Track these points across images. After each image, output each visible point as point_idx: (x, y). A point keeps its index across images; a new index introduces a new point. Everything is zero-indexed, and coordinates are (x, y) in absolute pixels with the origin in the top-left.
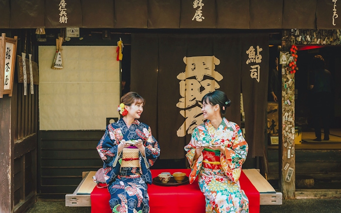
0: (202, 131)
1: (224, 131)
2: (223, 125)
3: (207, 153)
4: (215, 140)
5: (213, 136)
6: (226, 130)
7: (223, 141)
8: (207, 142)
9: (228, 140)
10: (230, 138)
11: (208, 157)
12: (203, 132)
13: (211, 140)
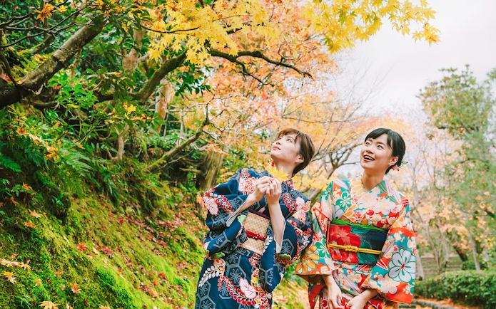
0: (339, 187)
1: (379, 198)
2: (380, 188)
3: (337, 228)
4: (357, 207)
5: (356, 200)
6: (384, 198)
7: (371, 213)
8: (341, 208)
9: (380, 213)
10: (386, 213)
11: (338, 236)
12: (339, 190)
13: (349, 206)
